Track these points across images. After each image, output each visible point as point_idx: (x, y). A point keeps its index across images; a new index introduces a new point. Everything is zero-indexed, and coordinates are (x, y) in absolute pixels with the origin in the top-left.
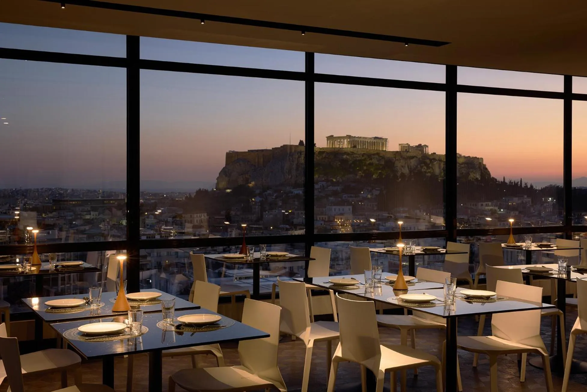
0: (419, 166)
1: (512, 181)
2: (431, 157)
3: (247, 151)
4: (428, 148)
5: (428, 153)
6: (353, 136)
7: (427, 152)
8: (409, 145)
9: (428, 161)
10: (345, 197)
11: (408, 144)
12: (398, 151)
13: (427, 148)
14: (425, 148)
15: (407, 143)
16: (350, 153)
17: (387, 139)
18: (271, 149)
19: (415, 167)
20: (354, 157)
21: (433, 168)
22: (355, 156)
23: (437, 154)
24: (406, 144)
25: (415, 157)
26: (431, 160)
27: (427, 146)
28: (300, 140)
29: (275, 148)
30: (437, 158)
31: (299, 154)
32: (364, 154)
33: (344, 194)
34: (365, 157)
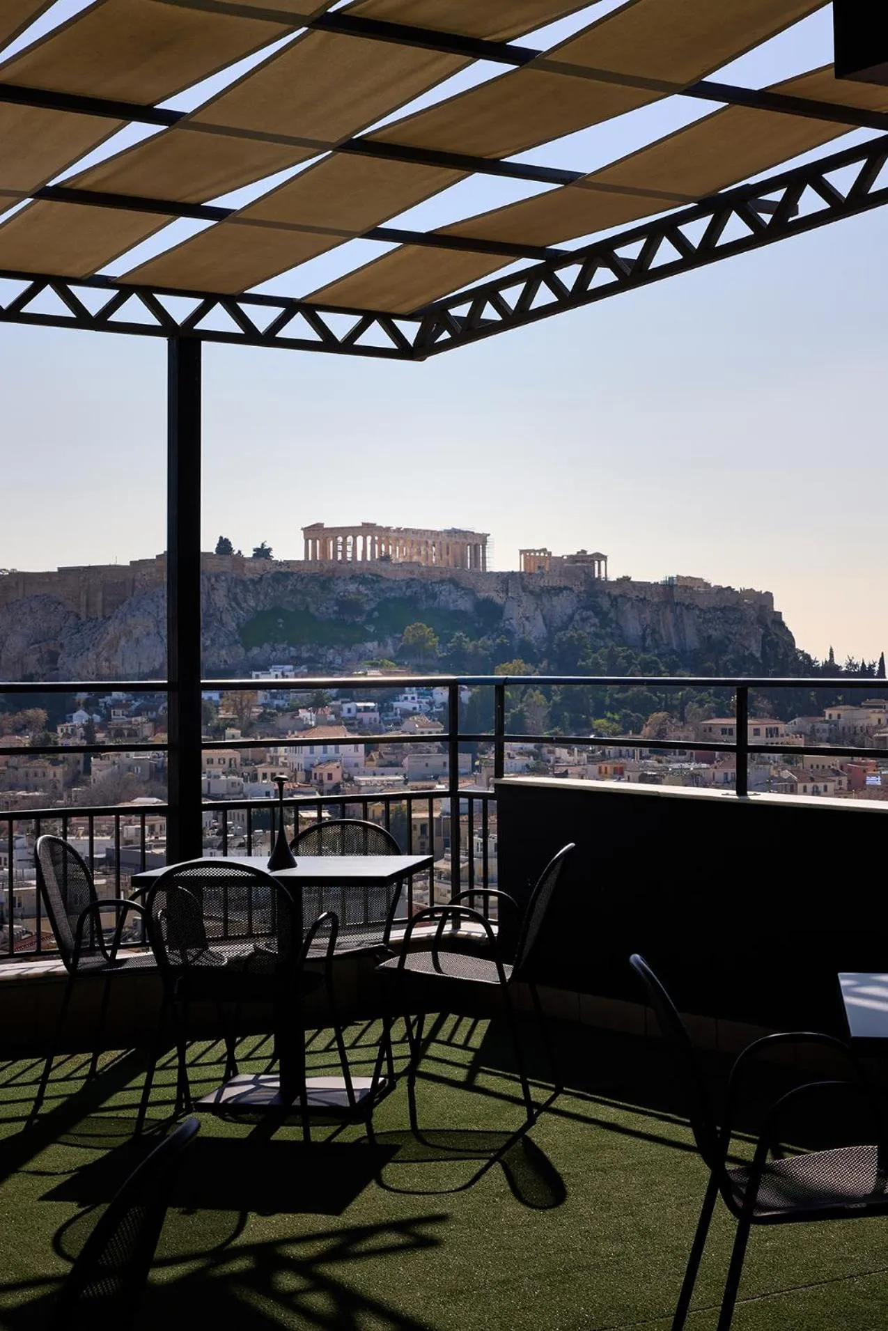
0: (577, 617)
1: (855, 662)
2: (616, 592)
3: (56, 570)
4: (606, 561)
5: (606, 578)
6: (381, 527)
7: (603, 575)
8: (550, 553)
9: (605, 603)
10: (349, 710)
11: (544, 550)
12: (517, 569)
13: (603, 563)
14: (596, 562)
15: (544, 547)
16: (370, 576)
17: (489, 535)
18: (129, 564)
19: (565, 618)
20: (382, 590)
21: (622, 623)
22: (383, 586)
23: (632, 580)
24: (540, 551)
25: (566, 588)
26: (614, 601)
27: (605, 558)
28: (221, 538)
29: (141, 561)
30: (633, 595)
31: (213, 580)
32: (413, 580)
33: (346, 702)
34: (414, 590)
